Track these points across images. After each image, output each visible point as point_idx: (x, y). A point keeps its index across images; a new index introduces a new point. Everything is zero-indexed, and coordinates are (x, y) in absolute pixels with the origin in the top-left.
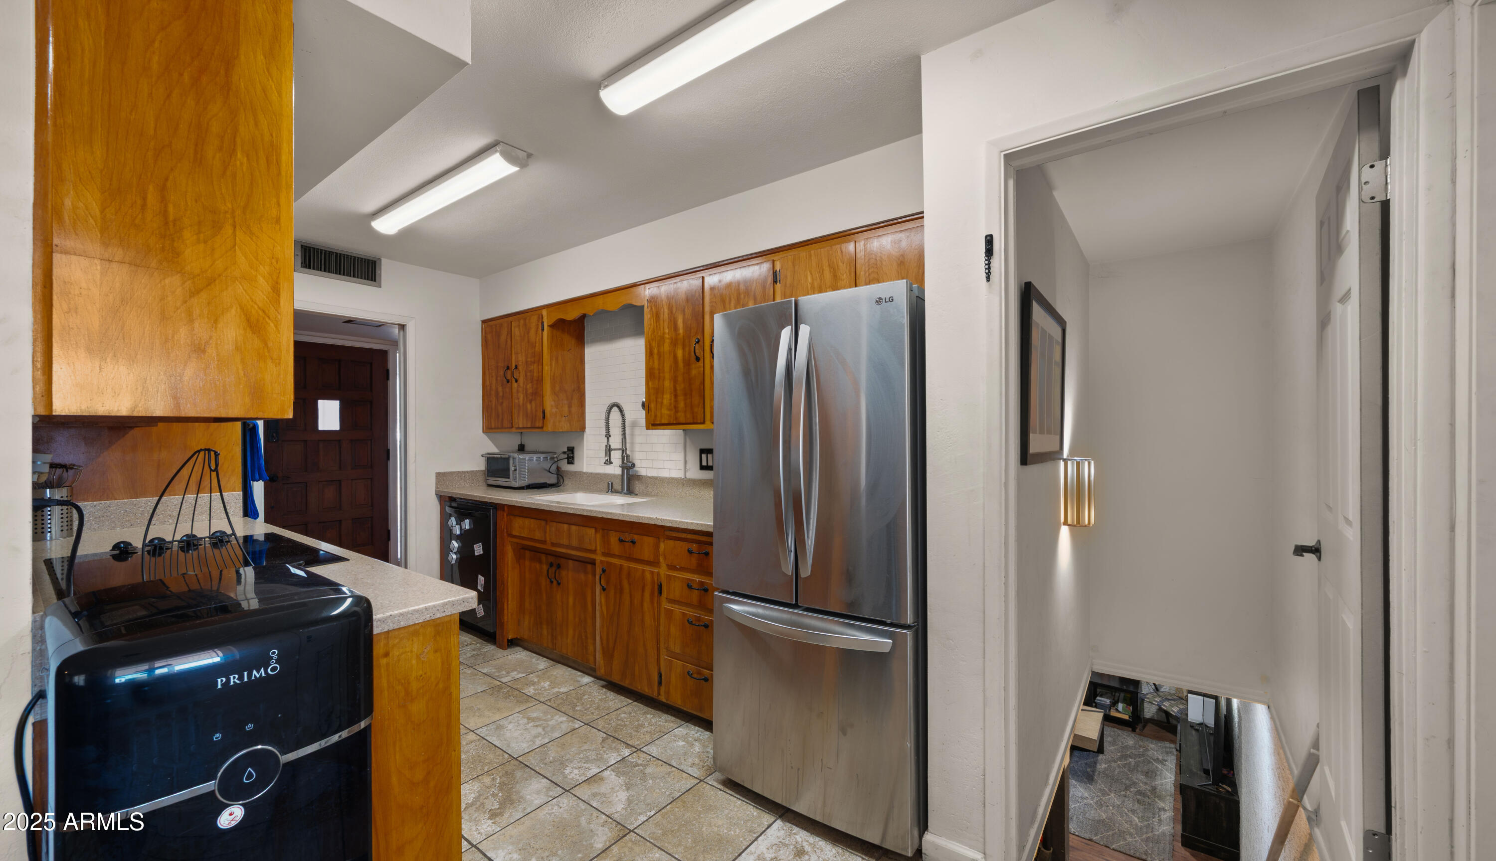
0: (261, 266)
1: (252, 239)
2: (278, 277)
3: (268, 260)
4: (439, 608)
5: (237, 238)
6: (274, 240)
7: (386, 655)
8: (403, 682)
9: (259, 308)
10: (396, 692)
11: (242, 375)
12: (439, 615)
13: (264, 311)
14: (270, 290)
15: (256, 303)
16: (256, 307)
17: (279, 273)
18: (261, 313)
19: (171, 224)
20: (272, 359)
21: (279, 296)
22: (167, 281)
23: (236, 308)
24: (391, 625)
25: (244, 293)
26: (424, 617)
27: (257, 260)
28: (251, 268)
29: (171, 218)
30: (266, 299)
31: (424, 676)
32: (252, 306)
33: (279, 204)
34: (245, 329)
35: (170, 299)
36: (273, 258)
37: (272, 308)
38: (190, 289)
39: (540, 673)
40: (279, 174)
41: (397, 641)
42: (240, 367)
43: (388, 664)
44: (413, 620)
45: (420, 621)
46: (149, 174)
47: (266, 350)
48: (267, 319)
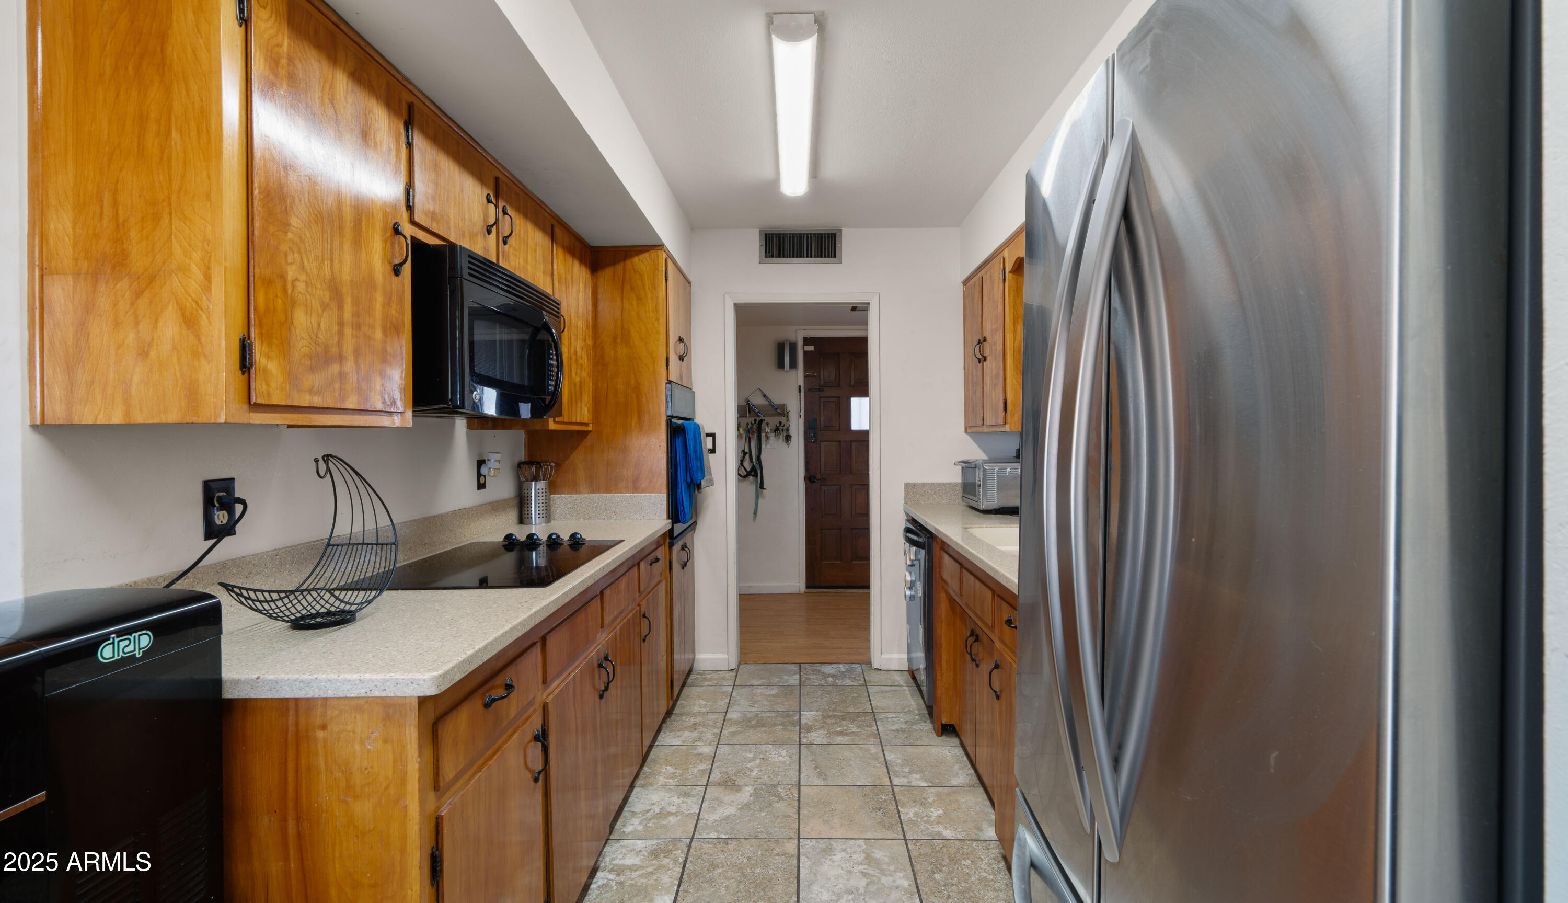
0: (194, 253)
1: (184, 223)
2: (209, 262)
3: (200, 244)
4: (377, 684)
5: (173, 227)
6: (205, 220)
7: (324, 727)
8: (344, 769)
9: (193, 300)
10: (335, 779)
11: (179, 376)
12: (377, 693)
13: (197, 303)
14: (202, 277)
15: (189, 295)
16: (190, 299)
17: (210, 256)
18: (194, 305)
19: (121, 226)
20: (205, 356)
21: (211, 283)
22: (118, 286)
23: (173, 303)
24: (316, 691)
25: (180, 285)
26: (358, 691)
27: (190, 246)
28: (185, 256)
29: (121, 221)
30: (198, 288)
31: (370, 770)
32: (187, 299)
33: (209, 177)
34: (181, 326)
35: (120, 303)
36: (204, 241)
37: (204, 297)
38: (136, 290)
39: (946, 790)
40: (209, 142)
41: (336, 713)
42: (177, 368)
43: (325, 740)
44: (343, 691)
45: (352, 695)
46: (105, 181)
47: (199, 347)
48: (200, 311)
